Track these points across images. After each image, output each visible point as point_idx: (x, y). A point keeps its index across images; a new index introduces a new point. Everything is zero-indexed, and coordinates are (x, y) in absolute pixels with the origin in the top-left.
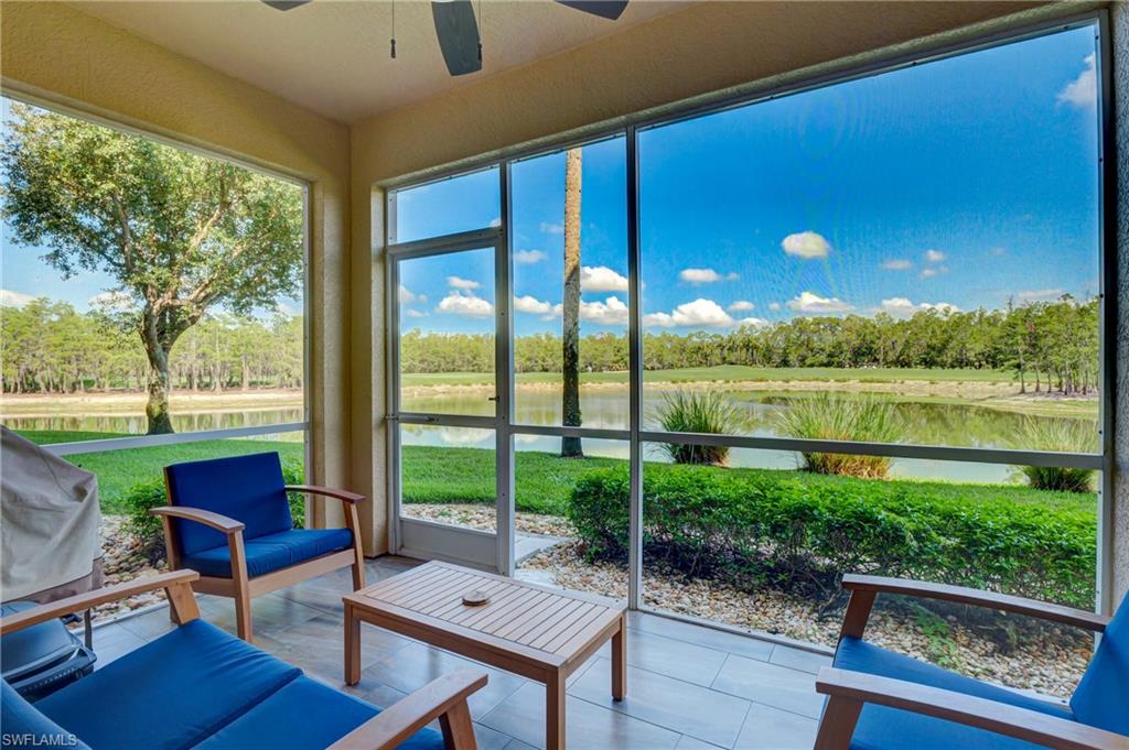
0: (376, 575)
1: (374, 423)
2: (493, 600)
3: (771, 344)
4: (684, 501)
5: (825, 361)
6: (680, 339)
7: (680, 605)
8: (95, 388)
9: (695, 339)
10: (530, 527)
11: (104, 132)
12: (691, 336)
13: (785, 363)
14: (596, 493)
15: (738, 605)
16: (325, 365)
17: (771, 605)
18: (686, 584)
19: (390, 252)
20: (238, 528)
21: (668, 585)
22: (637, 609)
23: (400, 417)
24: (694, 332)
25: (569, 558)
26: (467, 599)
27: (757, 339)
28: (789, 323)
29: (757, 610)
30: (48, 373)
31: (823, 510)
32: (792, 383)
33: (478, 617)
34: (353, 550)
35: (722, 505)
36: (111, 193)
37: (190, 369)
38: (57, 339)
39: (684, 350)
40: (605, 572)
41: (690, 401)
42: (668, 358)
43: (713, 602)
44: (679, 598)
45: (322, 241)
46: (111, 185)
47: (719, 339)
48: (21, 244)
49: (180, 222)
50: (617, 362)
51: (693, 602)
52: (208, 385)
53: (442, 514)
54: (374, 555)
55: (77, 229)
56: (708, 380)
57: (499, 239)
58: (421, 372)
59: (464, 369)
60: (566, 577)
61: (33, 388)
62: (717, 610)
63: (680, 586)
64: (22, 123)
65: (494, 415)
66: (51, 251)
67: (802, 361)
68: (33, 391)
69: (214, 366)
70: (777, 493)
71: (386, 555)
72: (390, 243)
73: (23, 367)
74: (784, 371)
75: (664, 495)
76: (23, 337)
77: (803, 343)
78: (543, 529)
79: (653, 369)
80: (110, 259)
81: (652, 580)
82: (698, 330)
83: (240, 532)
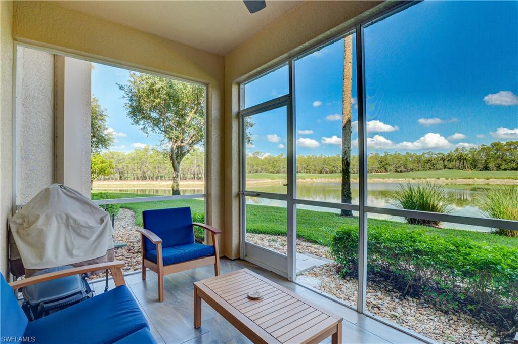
0: (230, 269)
1: (233, 195)
2: (265, 298)
3: (476, 157)
4: (401, 249)
5: (515, 167)
6: (418, 156)
7: (394, 313)
8: (163, 178)
9: (426, 156)
10: (316, 252)
11: (157, 79)
12: (424, 154)
13: (486, 168)
14: (347, 239)
15: (436, 320)
16: (212, 168)
17: (461, 324)
18: (401, 300)
19: (241, 113)
20: (159, 242)
21: (389, 298)
22: (362, 313)
23: (245, 193)
24: (426, 152)
25: (331, 273)
26: (250, 295)
27: (467, 155)
28: (489, 146)
29: (450, 326)
30: (149, 173)
31: (505, 266)
32: (491, 180)
33: (252, 307)
34: (215, 257)
35: (427, 254)
36: (160, 103)
37: (194, 171)
38: (152, 160)
39: (420, 162)
40: (351, 284)
41: (416, 189)
42: (410, 166)
43: (418, 315)
44: (395, 308)
45: (211, 110)
46: (159, 100)
47: (441, 156)
48: (134, 125)
49: (183, 112)
50: (381, 168)
51: (404, 313)
52: (200, 178)
53: (273, 241)
54: (233, 258)
55: (150, 118)
56: (434, 177)
57: (288, 101)
58: (283, 173)
59: (302, 171)
60: (327, 284)
61: (144, 178)
62: (421, 321)
63: (397, 300)
64: (133, 81)
65: (286, 194)
66: (143, 127)
67: (499, 168)
68: (145, 179)
69: (202, 170)
70: (468, 250)
71: (239, 259)
72: (241, 109)
73: (142, 171)
74: (485, 173)
75: (388, 244)
76: (142, 160)
77: (499, 157)
78: (322, 254)
79: (401, 171)
80: (160, 129)
81: (379, 294)
82: (428, 151)
83: (161, 244)
